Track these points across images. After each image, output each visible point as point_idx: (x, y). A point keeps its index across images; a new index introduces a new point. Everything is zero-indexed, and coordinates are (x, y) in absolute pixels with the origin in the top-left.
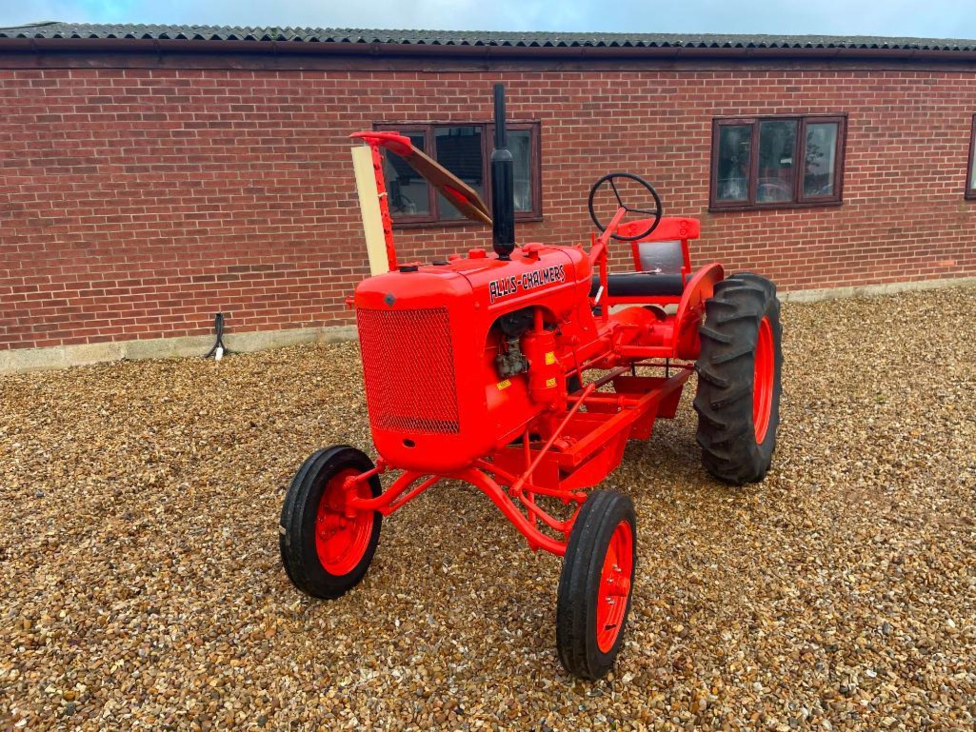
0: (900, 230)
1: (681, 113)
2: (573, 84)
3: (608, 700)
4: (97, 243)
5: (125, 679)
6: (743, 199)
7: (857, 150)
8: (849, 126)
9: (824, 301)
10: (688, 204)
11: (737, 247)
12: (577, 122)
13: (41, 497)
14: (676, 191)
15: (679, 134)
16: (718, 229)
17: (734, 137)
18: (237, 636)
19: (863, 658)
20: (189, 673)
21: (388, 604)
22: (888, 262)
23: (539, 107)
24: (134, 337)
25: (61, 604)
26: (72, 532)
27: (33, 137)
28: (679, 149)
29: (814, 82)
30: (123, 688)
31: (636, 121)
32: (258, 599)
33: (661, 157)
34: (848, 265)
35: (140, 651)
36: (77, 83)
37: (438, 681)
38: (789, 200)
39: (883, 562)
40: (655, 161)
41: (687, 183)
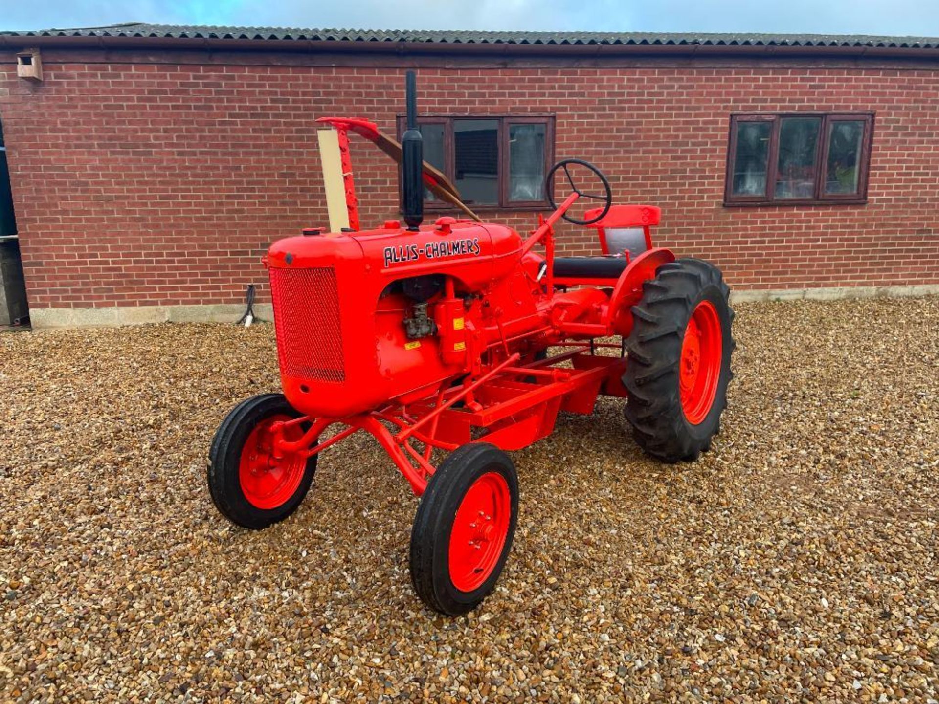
0: (930, 231)
1: (699, 108)
2: (589, 80)
3: (460, 634)
4: (150, 217)
5: (64, 577)
6: (760, 194)
7: (884, 149)
8: (876, 125)
9: (844, 300)
10: (702, 197)
11: (752, 242)
12: (592, 116)
13: (58, 429)
14: (690, 185)
15: (695, 129)
16: (732, 223)
17: (752, 133)
18: (166, 552)
19: (717, 623)
20: (117, 577)
21: (303, 538)
22: (916, 263)
23: (555, 102)
24: (177, 302)
25: (37, 514)
26: (71, 458)
27: (100, 123)
28: (694, 144)
29: (838, 80)
30: (59, 584)
31: (652, 116)
32: (196, 524)
33: (676, 151)
34: (871, 264)
35: (84, 557)
36: (139, 76)
37: (317, 604)
38: (809, 197)
39: (781, 541)
40: (670, 155)
41: (701, 178)
